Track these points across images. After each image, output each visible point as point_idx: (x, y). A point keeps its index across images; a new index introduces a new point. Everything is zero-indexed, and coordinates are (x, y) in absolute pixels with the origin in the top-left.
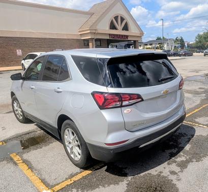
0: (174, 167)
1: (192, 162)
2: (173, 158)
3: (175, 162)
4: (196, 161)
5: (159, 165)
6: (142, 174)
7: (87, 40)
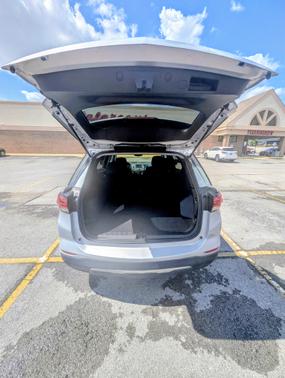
0: (142, 322)
1: (177, 338)
2: (160, 307)
3: (155, 315)
4: (183, 344)
5: (134, 303)
6: (105, 299)
7: (222, 137)
